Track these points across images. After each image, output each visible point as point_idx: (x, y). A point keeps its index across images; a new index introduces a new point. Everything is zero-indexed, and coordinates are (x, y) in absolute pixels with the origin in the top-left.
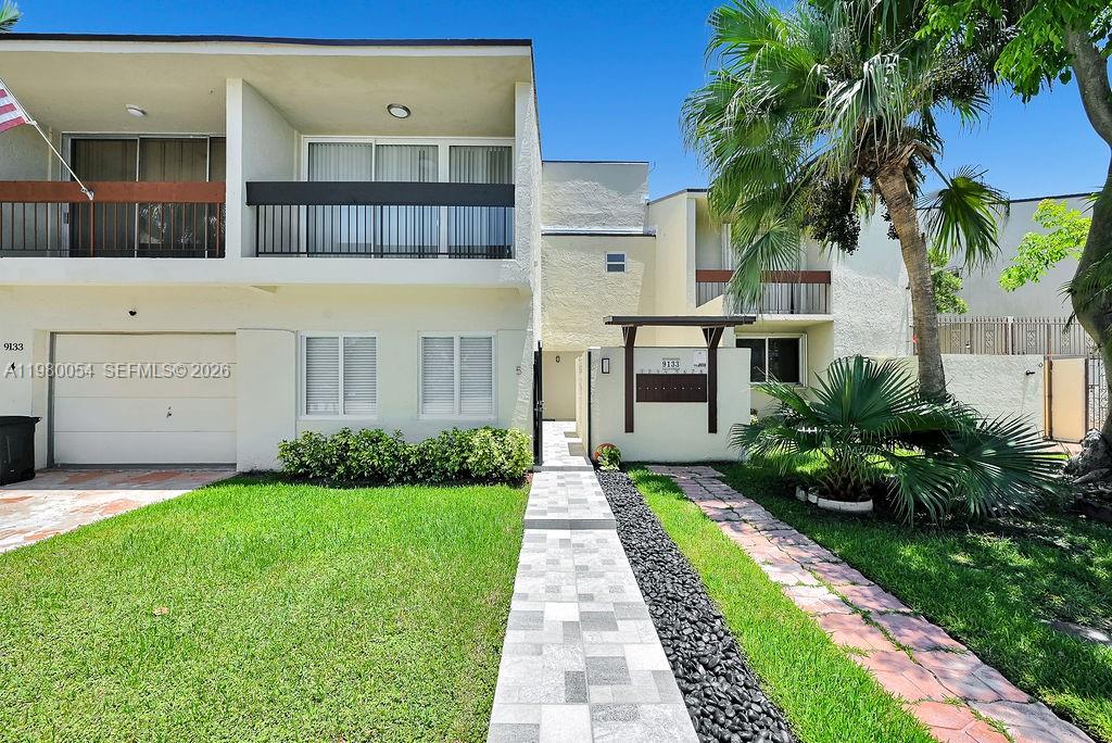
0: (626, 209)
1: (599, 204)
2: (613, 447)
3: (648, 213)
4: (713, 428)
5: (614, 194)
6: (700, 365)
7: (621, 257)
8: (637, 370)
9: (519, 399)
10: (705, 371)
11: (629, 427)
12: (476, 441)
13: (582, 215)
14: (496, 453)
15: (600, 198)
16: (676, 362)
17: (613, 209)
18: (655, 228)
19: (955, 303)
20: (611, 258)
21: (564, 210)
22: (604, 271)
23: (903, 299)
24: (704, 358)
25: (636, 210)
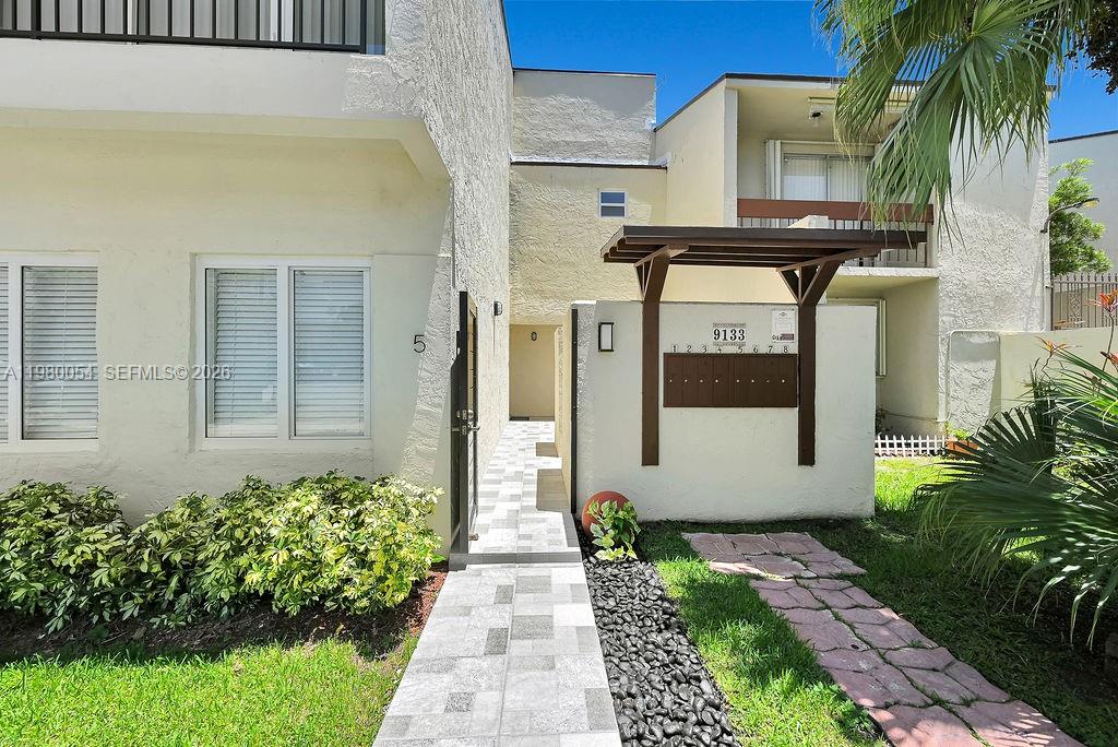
0: (628, 137)
1: (589, 130)
2: (620, 500)
3: (654, 142)
4: (807, 455)
5: (610, 115)
6: (784, 337)
7: (620, 197)
8: (665, 347)
9: (421, 406)
10: (793, 348)
11: (651, 456)
12: (276, 523)
13: (567, 143)
14: (329, 554)
15: (591, 121)
16: (739, 330)
17: (610, 137)
18: (668, 158)
19: (1092, 257)
20: (605, 197)
21: (543, 135)
22: (597, 215)
23: (1035, 247)
24: (790, 323)
25: (640, 138)
